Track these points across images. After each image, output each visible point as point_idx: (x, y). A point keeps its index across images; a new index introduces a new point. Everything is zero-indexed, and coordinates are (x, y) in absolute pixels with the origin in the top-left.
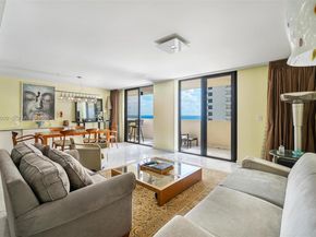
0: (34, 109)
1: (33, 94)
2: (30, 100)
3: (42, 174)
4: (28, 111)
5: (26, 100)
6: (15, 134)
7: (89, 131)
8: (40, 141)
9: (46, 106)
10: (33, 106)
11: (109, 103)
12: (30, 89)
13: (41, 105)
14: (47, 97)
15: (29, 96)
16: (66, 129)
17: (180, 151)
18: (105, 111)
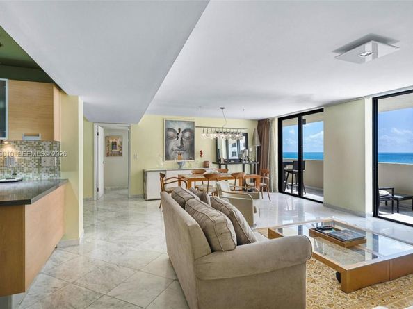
0: (176, 148)
1: (174, 131)
2: (172, 138)
3: (214, 222)
4: (170, 151)
5: (168, 138)
6: (163, 176)
7: (235, 176)
8: (183, 184)
9: (186, 144)
10: (175, 144)
11: (257, 138)
12: (172, 126)
13: (182, 144)
14: (187, 134)
15: (171, 134)
16: (208, 172)
17: (375, 215)
18: (251, 149)
